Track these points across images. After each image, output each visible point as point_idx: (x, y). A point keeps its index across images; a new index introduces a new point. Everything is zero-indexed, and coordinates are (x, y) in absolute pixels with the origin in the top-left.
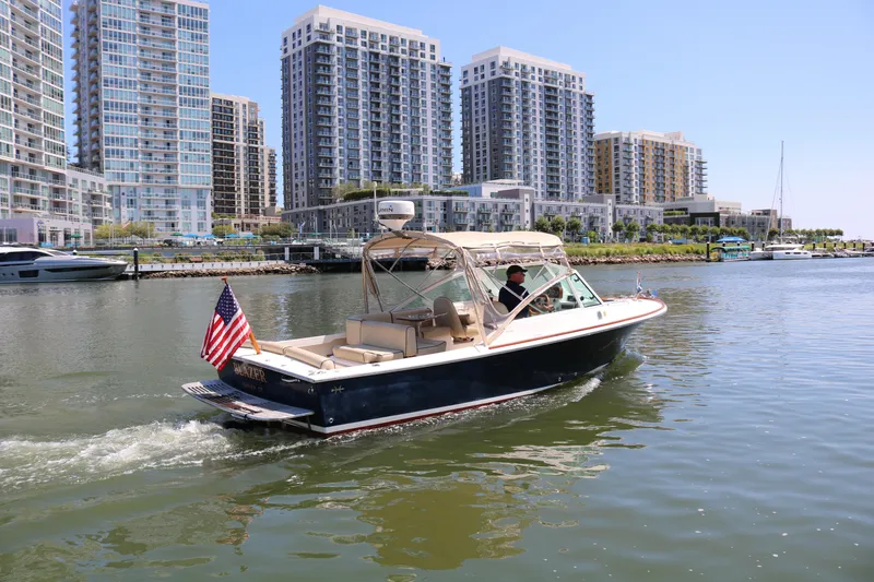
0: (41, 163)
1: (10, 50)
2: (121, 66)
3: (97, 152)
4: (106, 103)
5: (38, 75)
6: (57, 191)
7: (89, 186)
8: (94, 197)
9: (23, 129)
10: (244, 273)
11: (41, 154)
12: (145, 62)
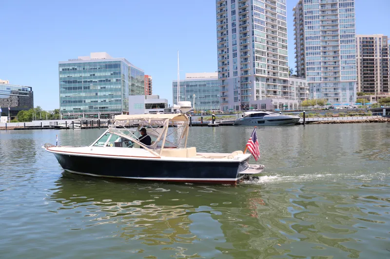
0: (278, 76)
1: (265, 32)
2: (314, 30)
3: (303, 69)
4: (307, 48)
5: (277, 40)
6: (285, 87)
7: (299, 84)
8: (301, 89)
9: (270, 63)
10: (358, 122)
11: (278, 72)
12: (324, 27)
